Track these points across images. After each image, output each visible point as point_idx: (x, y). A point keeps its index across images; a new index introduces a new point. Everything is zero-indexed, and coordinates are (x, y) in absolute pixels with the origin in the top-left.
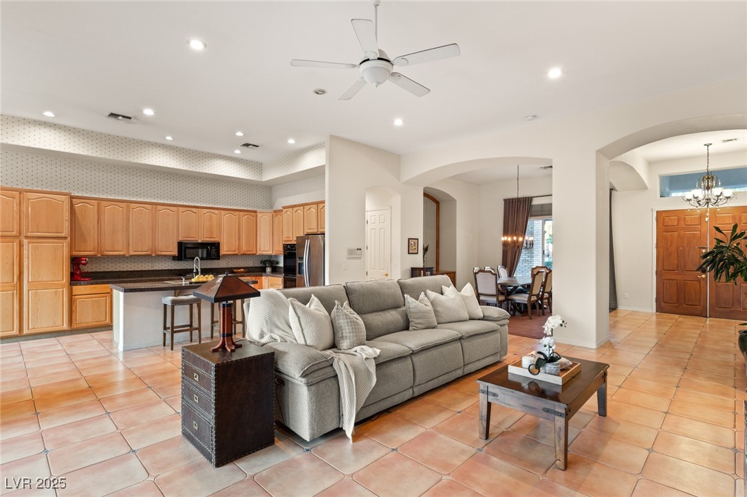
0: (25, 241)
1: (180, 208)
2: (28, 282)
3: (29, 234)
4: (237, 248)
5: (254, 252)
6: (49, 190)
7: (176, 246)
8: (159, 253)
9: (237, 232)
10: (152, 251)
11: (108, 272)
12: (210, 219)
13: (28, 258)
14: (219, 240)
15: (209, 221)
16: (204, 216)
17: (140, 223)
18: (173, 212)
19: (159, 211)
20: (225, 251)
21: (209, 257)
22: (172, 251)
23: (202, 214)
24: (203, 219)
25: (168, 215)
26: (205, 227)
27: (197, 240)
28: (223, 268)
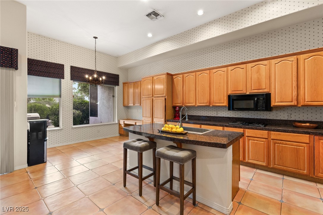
0: (154, 99)
1: (229, 68)
2: (155, 118)
4: (294, 98)
7: (226, 98)
10: (210, 103)
14: (268, 91)
15: (257, 73)
16: (251, 70)
17: (203, 84)
18: (224, 71)
19: (214, 73)
20: (277, 102)
21: (256, 108)
22: (223, 103)
23: (250, 68)
24: (250, 73)
25: (220, 75)
26: (252, 80)
27: (245, 92)
28: (283, 120)
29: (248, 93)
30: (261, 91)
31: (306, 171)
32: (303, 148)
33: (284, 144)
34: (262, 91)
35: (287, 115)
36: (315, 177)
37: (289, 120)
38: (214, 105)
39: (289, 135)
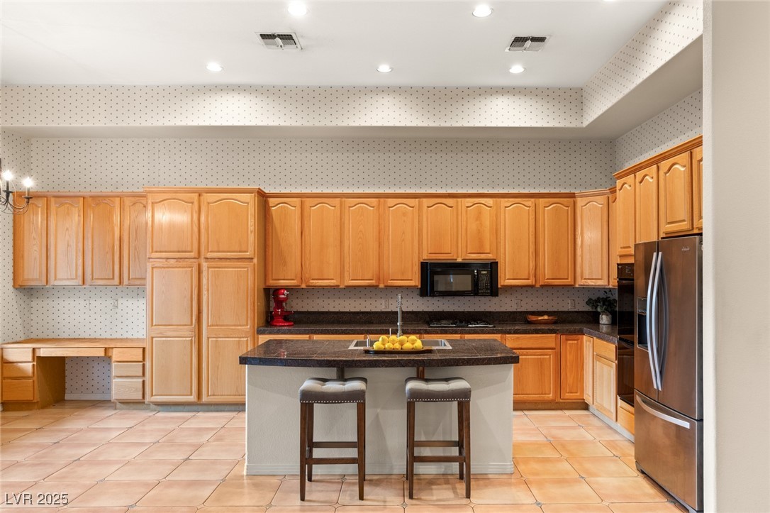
0: (205, 265)
1: (424, 200)
2: (208, 326)
3: (209, 255)
4: (532, 272)
5: (569, 281)
6: (235, 186)
7: (417, 269)
8: (390, 283)
9: (532, 239)
10: (379, 279)
11: (323, 313)
12: (479, 216)
13: (208, 290)
14: (495, 258)
15: (477, 220)
16: (466, 211)
17: (361, 231)
18: (413, 207)
19: (390, 207)
20: (508, 279)
21: (476, 291)
22: (411, 280)
23: (464, 208)
24: (464, 219)
25: (404, 214)
26: (468, 232)
27: (455, 258)
28: (510, 312)
29: (459, 260)
30: (483, 256)
31: (551, 395)
32: (548, 357)
33: (525, 355)
34: (485, 258)
35: (516, 301)
36: (561, 401)
37: (519, 312)
38: (389, 284)
39: (531, 338)
